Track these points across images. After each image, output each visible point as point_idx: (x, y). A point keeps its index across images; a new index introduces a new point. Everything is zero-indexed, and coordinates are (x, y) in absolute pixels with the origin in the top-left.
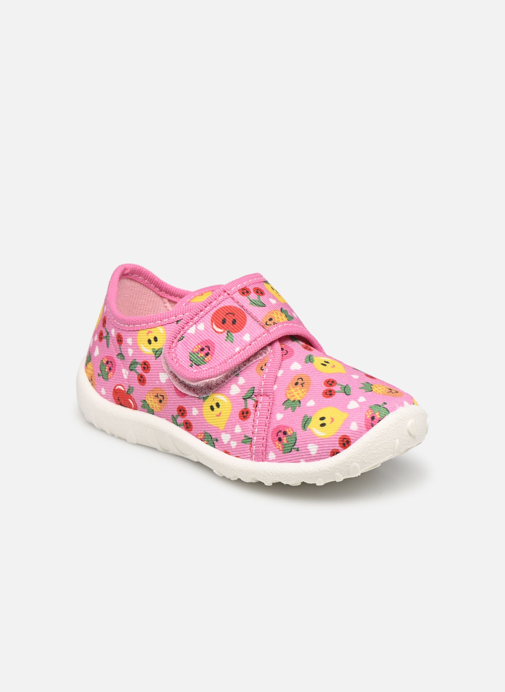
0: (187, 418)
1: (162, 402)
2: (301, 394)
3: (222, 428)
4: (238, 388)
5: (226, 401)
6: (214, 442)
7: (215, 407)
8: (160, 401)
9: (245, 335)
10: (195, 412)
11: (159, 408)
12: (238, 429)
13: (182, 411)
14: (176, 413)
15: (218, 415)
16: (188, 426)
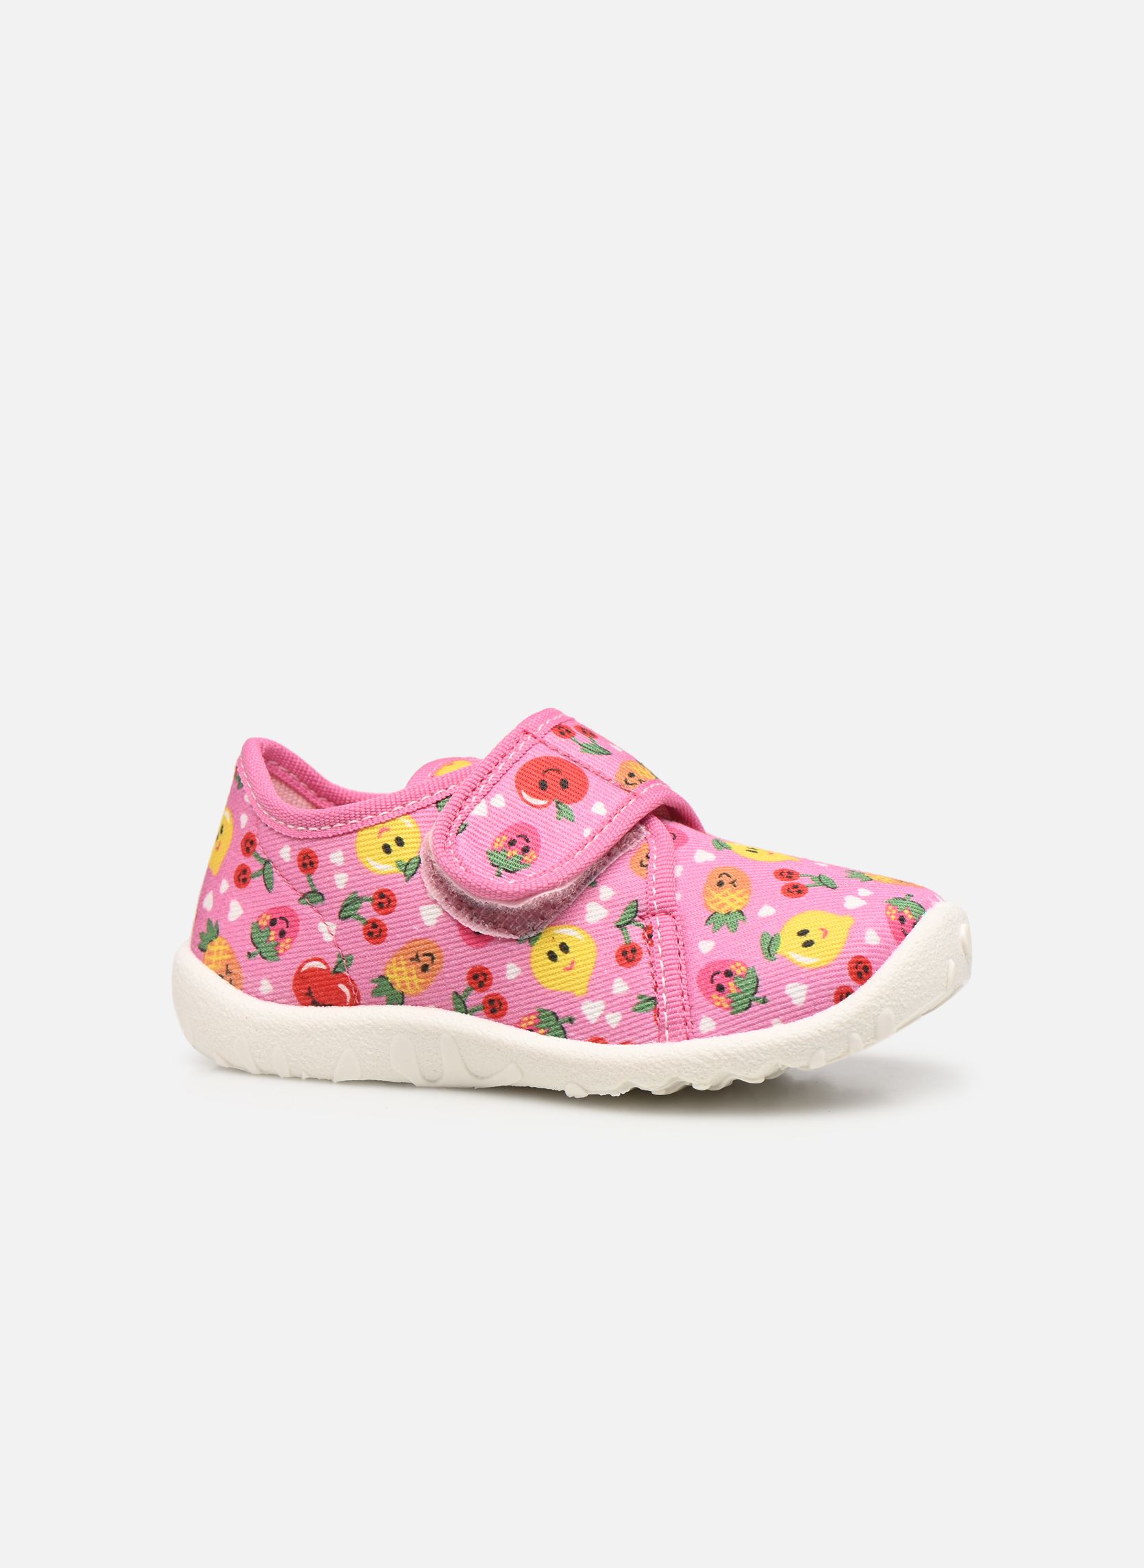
0: (493, 990)
1: (430, 968)
2: (739, 900)
3: (580, 990)
4: (601, 907)
5: (580, 937)
6: (564, 1025)
7: (558, 952)
8: (425, 968)
9: (594, 806)
10: (512, 971)
11: (420, 984)
12: (620, 987)
13: (479, 978)
14: (463, 985)
15: (569, 966)
16: (495, 1009)
